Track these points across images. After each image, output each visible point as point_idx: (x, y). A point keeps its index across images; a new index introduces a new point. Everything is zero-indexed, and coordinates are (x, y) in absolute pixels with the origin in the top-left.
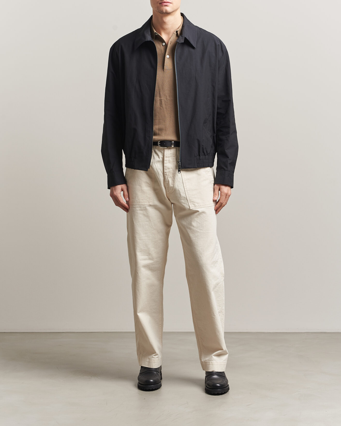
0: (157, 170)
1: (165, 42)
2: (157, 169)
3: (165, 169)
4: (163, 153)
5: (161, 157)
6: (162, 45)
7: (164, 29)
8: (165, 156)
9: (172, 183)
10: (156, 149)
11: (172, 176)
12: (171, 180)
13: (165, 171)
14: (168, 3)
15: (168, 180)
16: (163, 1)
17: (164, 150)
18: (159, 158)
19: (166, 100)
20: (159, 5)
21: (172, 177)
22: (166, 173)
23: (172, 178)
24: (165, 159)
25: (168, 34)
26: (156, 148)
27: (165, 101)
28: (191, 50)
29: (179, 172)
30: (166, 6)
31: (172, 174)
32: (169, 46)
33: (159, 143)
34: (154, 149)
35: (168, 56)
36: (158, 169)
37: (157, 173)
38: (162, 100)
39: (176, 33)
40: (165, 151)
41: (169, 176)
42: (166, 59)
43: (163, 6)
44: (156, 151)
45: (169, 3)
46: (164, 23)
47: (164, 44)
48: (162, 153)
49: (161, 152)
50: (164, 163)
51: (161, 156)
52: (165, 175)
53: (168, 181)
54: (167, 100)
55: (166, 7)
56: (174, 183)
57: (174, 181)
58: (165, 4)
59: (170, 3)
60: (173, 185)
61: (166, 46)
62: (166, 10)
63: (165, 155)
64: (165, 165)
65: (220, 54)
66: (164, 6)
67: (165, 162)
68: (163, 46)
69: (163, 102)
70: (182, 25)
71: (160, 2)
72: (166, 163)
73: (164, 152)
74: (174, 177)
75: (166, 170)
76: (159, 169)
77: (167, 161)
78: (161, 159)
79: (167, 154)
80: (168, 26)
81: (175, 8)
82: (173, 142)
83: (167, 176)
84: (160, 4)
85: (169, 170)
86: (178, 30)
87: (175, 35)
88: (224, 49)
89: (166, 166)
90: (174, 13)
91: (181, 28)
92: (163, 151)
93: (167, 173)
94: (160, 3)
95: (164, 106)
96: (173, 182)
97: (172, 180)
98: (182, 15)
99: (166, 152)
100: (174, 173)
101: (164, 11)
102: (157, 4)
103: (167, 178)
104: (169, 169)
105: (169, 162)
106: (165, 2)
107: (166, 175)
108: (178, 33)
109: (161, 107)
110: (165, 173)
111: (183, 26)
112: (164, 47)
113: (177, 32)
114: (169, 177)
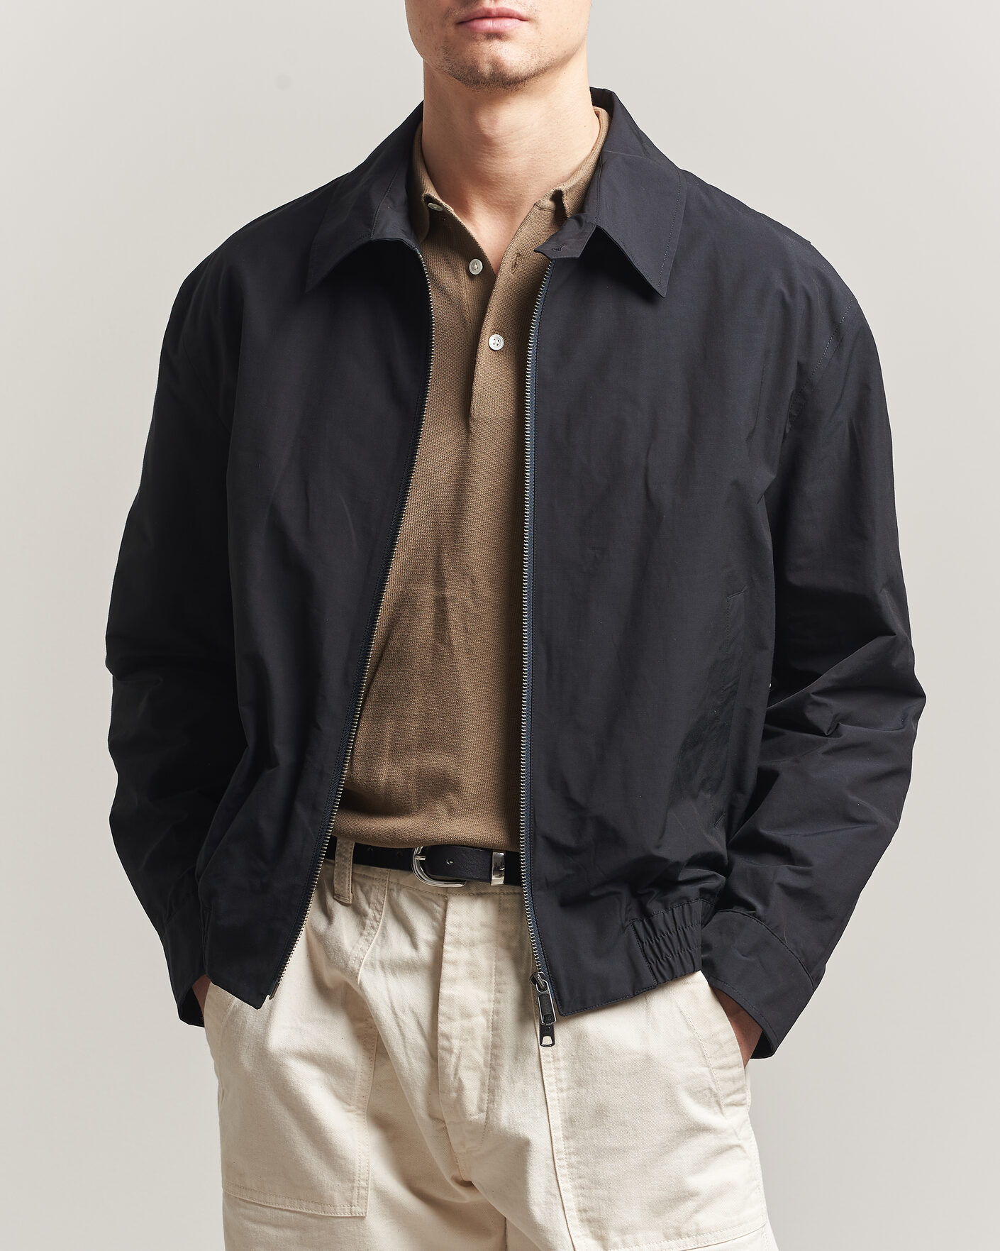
0: (395, 1014)
1: (481, 256)
2: (397, 1010)
3: (444, 1015)
4: (439, 916)
5: (427, 942)
6: (463, 274)
7: (486, 183)
8: (447, 938)
9: (481, 1099)
10: (399, 890)
11: (481, 1061)
12: (477, 1084)
13: (443, 1027)
14: (509, 16)
15: (456, 1084)
16: (479, 8)
17: (446, 903)
18: (414, 945)
19: (469, 603)
20: (451, 30)
21: (485, 1066)
22: (447, 1038)
23: (482, 1072)
24: (450, 953)
25: (508, 208)
26: (400, 887)
27: (465, 609)
28: (638, 309)
29: (547, 1040)
30: (497, 35)
31: (486, 1048)
32: (506, 279)
33: (418, 858)
34: (390, 890)
35: (494, 342)
36: (404, 1012)
37: (396, 1031)
38: (450, 604)
39: (548, 203)
40: (450, 905)
41: (463, 1062)
42: (483, 357)
43: (480, 37)
44: (398, 904)
45: (511, 17)
46: (484, 144)
47: (477, 267)
48: (433, 918)
49: (430, 912)
50: (443, 978)
51: (425, 933)
52: (443, 1048)
53: (460, 1089)
54: (477, 605)
55: (496, 43)
56: (491, 1101)
57: (491, 1089)
58: (489, 24)
59: (522, 19)
60: (483, 1115)
61: (489, 277)
62: (496, 64)
63: (449, 928)
64: (445, 990)
65: (824, 342)
66: (483, 37)
67: (447, 971)
68: (471, 276)
69: (454, 617)
70: (593, 159)
71: (461, 13)
72: (453, 981)
73: (445, 910)
74: (493, 1068)
75: (450, 1019)
76: (407, 1011)
77: (462, 971)
78: (425, 953)
79: (459, 926)
80: (511, 161)
81: (551, 51)
82: (503, 854)
83: (453, 1059)
84: (461, 28)
85: (466, 1023)
86: (562, 188)
87: (548, 215)
88: (844, 315)
89: (451, 1000)
90: (543, 80)
91: (585, 173)
92: (442, 903)
93: (456, 1043)
94: (461, 23)
95: (456, 635)
96: (486, 1096)
97: (483, 1084)
98: (603, 99)
99: (455, 913)
100: (495, 1046)
101: (486, 68)
102: (443, 26)
103: (451, 1070)
104: (466, 1015)
105: (473, 976)
106: (488, 16)
107: (450, 1051)
108: (568, 203)
109: (443, 642)
110: (442, 1042)
111: (600, 164)
112: (476, 282)
113: (557, 197)
114: (468, 1068)
